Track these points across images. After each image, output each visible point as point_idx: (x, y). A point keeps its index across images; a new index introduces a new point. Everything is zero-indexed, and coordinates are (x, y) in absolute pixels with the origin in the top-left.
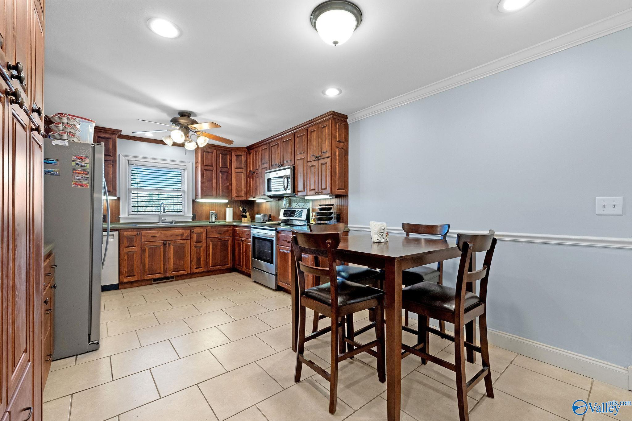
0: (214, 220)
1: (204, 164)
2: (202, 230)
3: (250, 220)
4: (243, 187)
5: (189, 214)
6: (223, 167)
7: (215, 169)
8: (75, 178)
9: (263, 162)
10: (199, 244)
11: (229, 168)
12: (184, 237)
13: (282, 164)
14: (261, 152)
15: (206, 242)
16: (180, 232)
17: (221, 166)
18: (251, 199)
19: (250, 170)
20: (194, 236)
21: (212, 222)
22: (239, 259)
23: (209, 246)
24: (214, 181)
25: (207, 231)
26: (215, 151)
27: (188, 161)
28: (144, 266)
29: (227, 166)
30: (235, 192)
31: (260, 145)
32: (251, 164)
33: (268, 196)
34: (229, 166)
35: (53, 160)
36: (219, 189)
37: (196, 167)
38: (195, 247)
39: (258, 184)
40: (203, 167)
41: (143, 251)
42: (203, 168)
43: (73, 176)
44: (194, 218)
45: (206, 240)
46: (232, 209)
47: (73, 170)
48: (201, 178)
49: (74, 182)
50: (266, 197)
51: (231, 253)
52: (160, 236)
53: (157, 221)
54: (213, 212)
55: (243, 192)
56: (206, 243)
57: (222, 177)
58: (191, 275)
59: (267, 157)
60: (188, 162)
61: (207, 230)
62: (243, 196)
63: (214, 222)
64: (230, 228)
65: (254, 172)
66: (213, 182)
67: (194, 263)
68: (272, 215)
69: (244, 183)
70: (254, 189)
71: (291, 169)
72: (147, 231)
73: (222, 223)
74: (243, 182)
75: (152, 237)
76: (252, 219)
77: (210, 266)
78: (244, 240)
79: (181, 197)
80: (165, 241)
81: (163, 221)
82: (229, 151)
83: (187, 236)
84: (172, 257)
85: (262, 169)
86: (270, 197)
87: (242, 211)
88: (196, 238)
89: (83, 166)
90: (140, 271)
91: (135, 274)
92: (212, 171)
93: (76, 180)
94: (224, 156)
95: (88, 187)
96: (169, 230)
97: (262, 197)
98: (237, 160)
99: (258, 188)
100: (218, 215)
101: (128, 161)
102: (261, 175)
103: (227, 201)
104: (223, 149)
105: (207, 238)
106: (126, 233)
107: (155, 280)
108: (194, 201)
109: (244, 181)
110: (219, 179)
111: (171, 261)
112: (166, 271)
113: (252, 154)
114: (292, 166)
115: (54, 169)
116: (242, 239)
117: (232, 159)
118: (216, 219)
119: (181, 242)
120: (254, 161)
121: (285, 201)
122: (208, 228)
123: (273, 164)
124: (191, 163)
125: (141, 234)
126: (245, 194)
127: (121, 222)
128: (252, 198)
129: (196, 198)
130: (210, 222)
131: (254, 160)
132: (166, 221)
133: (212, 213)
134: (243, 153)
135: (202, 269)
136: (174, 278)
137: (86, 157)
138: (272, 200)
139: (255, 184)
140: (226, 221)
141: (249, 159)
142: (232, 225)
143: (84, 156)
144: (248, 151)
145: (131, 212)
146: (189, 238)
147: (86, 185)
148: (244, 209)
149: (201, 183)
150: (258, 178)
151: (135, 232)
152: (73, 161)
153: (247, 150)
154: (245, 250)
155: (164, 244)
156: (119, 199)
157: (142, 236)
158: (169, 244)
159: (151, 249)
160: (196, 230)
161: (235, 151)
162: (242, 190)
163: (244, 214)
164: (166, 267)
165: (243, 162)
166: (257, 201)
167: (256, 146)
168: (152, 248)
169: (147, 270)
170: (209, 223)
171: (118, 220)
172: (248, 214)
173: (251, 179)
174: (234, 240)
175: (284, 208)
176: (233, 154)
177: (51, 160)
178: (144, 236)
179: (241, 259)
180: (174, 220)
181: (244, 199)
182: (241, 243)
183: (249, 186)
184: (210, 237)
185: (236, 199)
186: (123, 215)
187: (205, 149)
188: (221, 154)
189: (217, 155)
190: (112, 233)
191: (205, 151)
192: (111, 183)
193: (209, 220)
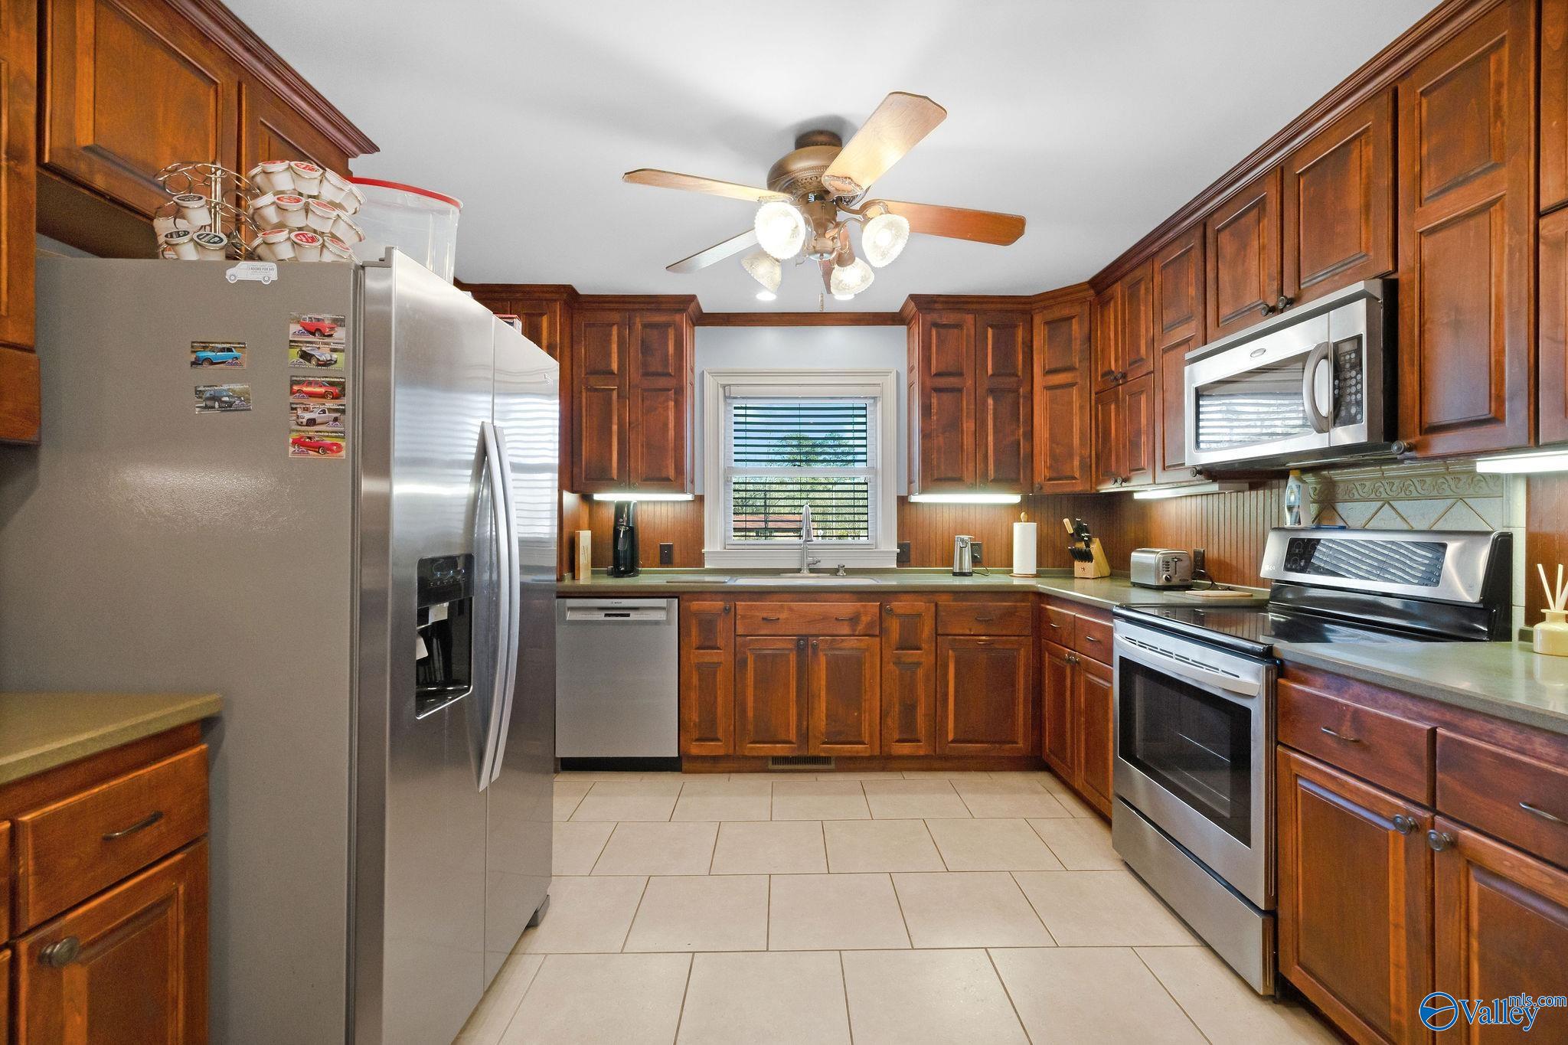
0: (967, 566)
1: (934, 370)
2: (920, 605)
3: (1106, 570)
4: (1076, 441)
5: (890, 547)
6: (998, 376)
7: (969, 383)
8: (298, 417)
9: (1169, 316)
10: (912, 655)
11: (1020, 374)
12: (860, 628)
13: (1290, 296)
14: (1157, 279)
15: (933, 648)
16: (847, 608)
17: (990, 372)
18: (1109, 487)
19: (1106, 369)
20: (894, 627)
21: (962, 574)
22: (1060, 735)
23: (946, 667)
24: (968, 426)
25: (940, 608)
26: (970, 318)
27: (885, 368)
28: (744, 711)
29: (1015, 367)
30: (1045, 462)
31: (1155, 248)
32: (1112, 343)
33: (1199, 472)
34: (1020, 367)
35: (228, 346)
36: (986, 456)
37: (910, 386)
38: (898, 662)
39: (1144, 421)
40: (927, 381)
41: (740, 664)
42: (928, 383)
43: (293, 409)
44: (904, 558)
45: (934, 644)
46: (1033, 526)
47: (293, 383)
48: (923, 421)
49: (295, 435)
50: (1186, 475)
51: (1025, 700)
52: (787, 619)
53: (796, 566)
54: (966, 537)
55: (1076, 462)
56: (934, 655)
57: (995, 409)
58: (884, 762)
59: (1193, 291)
60: (886, 373)
61: (936, 605)
62: (1075, 478)
63: (970, 574)
64: (1023, 601)
65: (1124, 376)
66: (962, 430)
67: (893, 721)
68: (1213, 553)
69: (1082, 426)
70: (1124, 446)
71: (1371, 299)
72: (750, 600)
73: (995, 579)
74: (1078, 423)
75: (765, 621)
76: (1112, 567)
77: (951, 737)
78: (1078, 663)
79: (864, 487)
80: (802, 635)
81: (812, 567)
82: (1024, 312)
83: (870, 625)
84: (823, 693)
85: (1165, 351)
86: (1211, 473)
87: (1072, 535)
88: (900, 634)
89: (327, 364)
90: (732, 728)
91: (720, 735)
92: (960, 390)
93: (301, 424)
94: (1004, 329)
95: (343, 453)
96: (816, 601)
97: (1162, 477)
98: (1051, 338)
99: (1143, 438)
100: (984, 547)
101: (724, 387)
102: (1158, 384)
103: (1015, 499)
104: (999, 306)
105: (937, 634)
106: (696, 605)
107: (777, 760)
108: (903, 501)
109: (1081, 420)
110: (984, 423)
111: (821, 707)
112: (804, 737)
113: (1116, 302)
114: (1379, 282)
115: (232, 386)
116: (1070, 654)
117: (1032, 341)
118: (975, 561)
119: (853, 642)
120: (1123, 329)
121: (1292, 492)
122: (944, 601)
123: (1225, 311)
124: (893, 376)
125: (735, 613)
126: (1085, 467)
127: (706, 567)
128: (1117, 485)
129: (910, 493)
130: (955, 574)
131: (1124, 323)
132: (822, 565)
133: (962, 540)
134: (1076, 310)
135: (920, 747)
136: (833, 762)
137: (335, 321)
138: (1214, 487)
139: (1131, 420)
140: (1012, 571)
141: (1102, 322)
142: (1032, 589)
143: (327, 317)
144: (1098, 293)
145: (730, 538)
146: (877, 633)
147: (336, 444)
148: (1079, 529)
149: (923, 437)
150: (1143, 398)
151: (719, 604)
152: (292, 344)
153: (1092, 292)
154: (1083, 706)
155: (798, 646)
156: (700, 500)
157: (739, 617)
158: (815, 648)
159: (761, 658)
160: (898, 605)
161: (1045, 308)
162: (1071, 456)
163: (1082, 546)
164: (805, 723)
165: (1077, 345)
166: (1136, 496)
167: (1135, 261)
168: (765, 656)
169: (751, 727)
170: (949, 579)
171: (701, 561)
172: (1096, 547)
173: (1113, 407)
174: (1039, 651)
175: (1288, 525)
176: (1038, 320)
177: (223, 350)
178: (743, 617)
179: (1068, 735)
180: (842, 563)
181: (1080, 487)
182: (1068, 671)
183: (1103, 434)
184: (949, 631)
185: (1050, 488)
186: (712, 546)
187: (934, 317)
188: (991, 326)
189: (975, 333)
190: (662, 602)
191: (935, 325)
192: (671, 453)
193: (953, 566)
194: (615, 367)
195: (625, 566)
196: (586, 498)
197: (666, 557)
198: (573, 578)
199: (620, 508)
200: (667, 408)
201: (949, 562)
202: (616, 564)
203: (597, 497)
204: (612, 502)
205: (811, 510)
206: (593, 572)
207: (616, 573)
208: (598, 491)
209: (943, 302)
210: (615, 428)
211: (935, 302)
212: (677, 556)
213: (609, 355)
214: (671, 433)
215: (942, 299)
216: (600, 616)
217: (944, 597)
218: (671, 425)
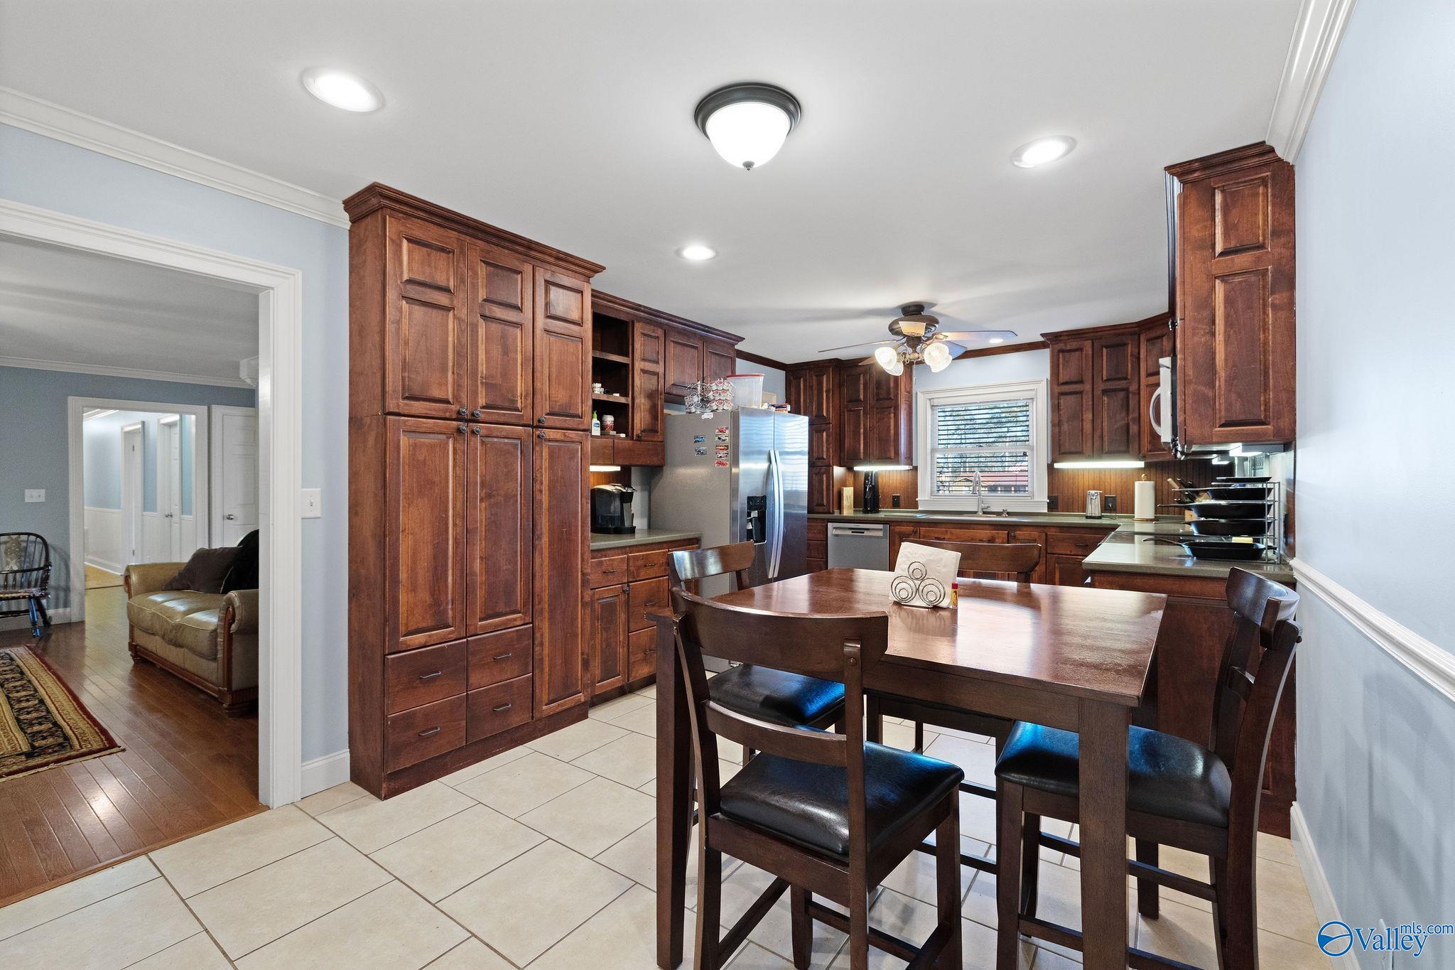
0: (1097, 512)
1: (1060, 381)
5: (1042, 498)
6: (1112, 380)
7: (1089, 387)
11: (1130, 377)
15: (1045, 562)
17: (1105, 378)
21: (1091, 517)
24: (1088, 416)
25: (1050, 537)
26: (1088, 343)
27: (1037, 379)
29: (1126, 372)
34: (1130, 372)
35: (702, 436)
36: (1102, 436)
40: (1055, 387)
42: (1056, 391)
43: (717, 453)
44: (1053, 505)
45: (1045, 559)
46: (1151, 484)
47: (717, 446)
49: (717, 460)
54: (1096, 492)
56: (1045, 566)
60: (1039, 382)
63: (1100, 518)
81: (985, 511)
87: (1177, 490)
89: (724, 440)
92: (1081, 393)
93: (718, 457)
94: (1116, 348)
98: (1152, 351)
100: (1111, 499)
101: (930, 399)
103: (1141, 464)
104: (1112, 332)
105: (1047, 553)
106: (898, 529)
108: (1050, 467)
115: (703, 448)
117: (1138, 353)
124: (1041, 384)
125: (920, 534)
127: (919, 509)
129: (1055, 462)
130: (1087, 517)
133: (1094, 494)
140: (1134, 517)
143: (724, 427)
145: (934, 491)
151: (911, 528)
152: (716, 435)
156: (915, 469)
157: (922, 536)
160: (1022, 534)
161: (1149, 331)
170: (1084, 521)
171: (915, 505)
176: (1143, 338)
178: (924, 536)
184: (1054, 552)
185: (1150, 457)
186: (923, 496)
187: (1061, 346)
188: (1106, 347)
189: (1093, 352)
190: (881, 526)
191: (1062, 351)
192: (892, 444)
193: (1085, 512)
194: (862, 397)
195: (870, 507)
196: (850, 469)
197: (896, 503)
198: (840, 513)
199: (867, 475)
200: (889, 418)
201: (1084, 509)
202: (866, 506)
203: (856, 468)
204: (863, 472)
205: (980, 474)
206: (854, 511)
207: (866, 512)
208: (856, 465)
209: (1066, 335)
210: (862, 430)
211: (1060, 336)
212: (902, 503)
213: (859, 391)
214: (892, 432)
215: (1065, 334)
216: (849, 533)
217: (1053, 530)
218: (892, 427)
